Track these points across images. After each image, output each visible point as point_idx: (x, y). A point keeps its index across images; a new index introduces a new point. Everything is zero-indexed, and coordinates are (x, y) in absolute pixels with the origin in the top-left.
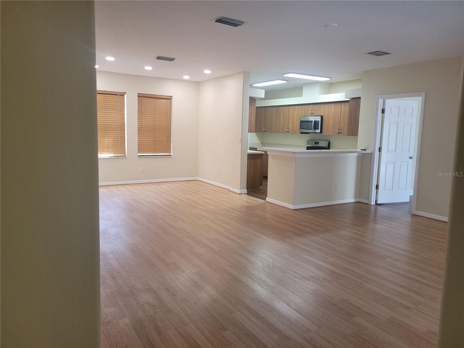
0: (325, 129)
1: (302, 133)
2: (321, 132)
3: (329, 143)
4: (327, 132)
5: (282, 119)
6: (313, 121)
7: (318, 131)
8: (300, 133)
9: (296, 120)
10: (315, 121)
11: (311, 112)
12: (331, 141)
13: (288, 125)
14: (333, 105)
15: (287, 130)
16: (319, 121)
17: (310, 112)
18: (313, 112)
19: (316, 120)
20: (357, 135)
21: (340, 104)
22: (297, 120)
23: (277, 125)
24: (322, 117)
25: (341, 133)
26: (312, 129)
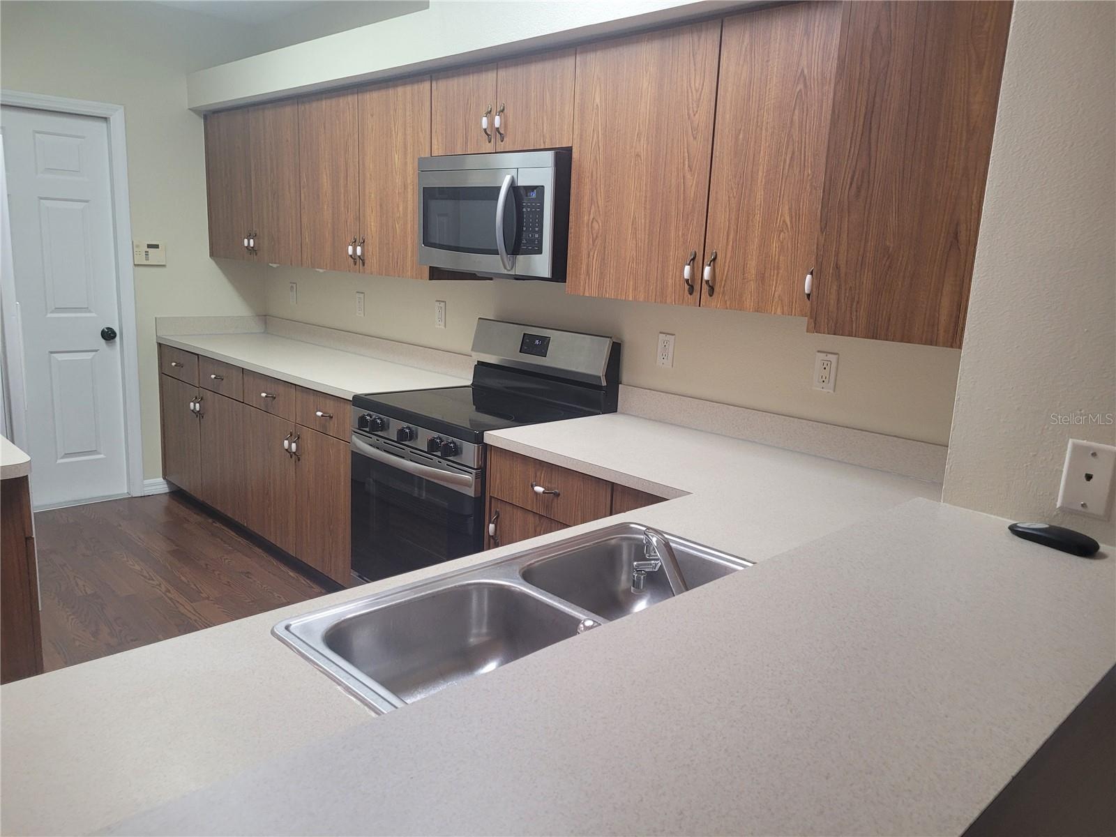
0: (585, 253)
1: (436, 274)
2: (559, 271)
3: (616, 352)
4: (602, 276)
5: (325, 181)
6: (499, 188)
7: (541, 264)
8: (427, 273)
9: (398, 180)
10: (514, 189)
11: (491, 123)
12: (631, 336)
13: (359, 218)
14: (647, 53)
15: (355, 250)
16: (540, 189)
17: (485, 122)
18: (505, 123)
19: (520, 183)
20: (954, 338)
21: (705, 43)
22: (405, 187)
23: (305, 220)
24: (564, 161)
25: (717, 289)
26: (496, 252)
